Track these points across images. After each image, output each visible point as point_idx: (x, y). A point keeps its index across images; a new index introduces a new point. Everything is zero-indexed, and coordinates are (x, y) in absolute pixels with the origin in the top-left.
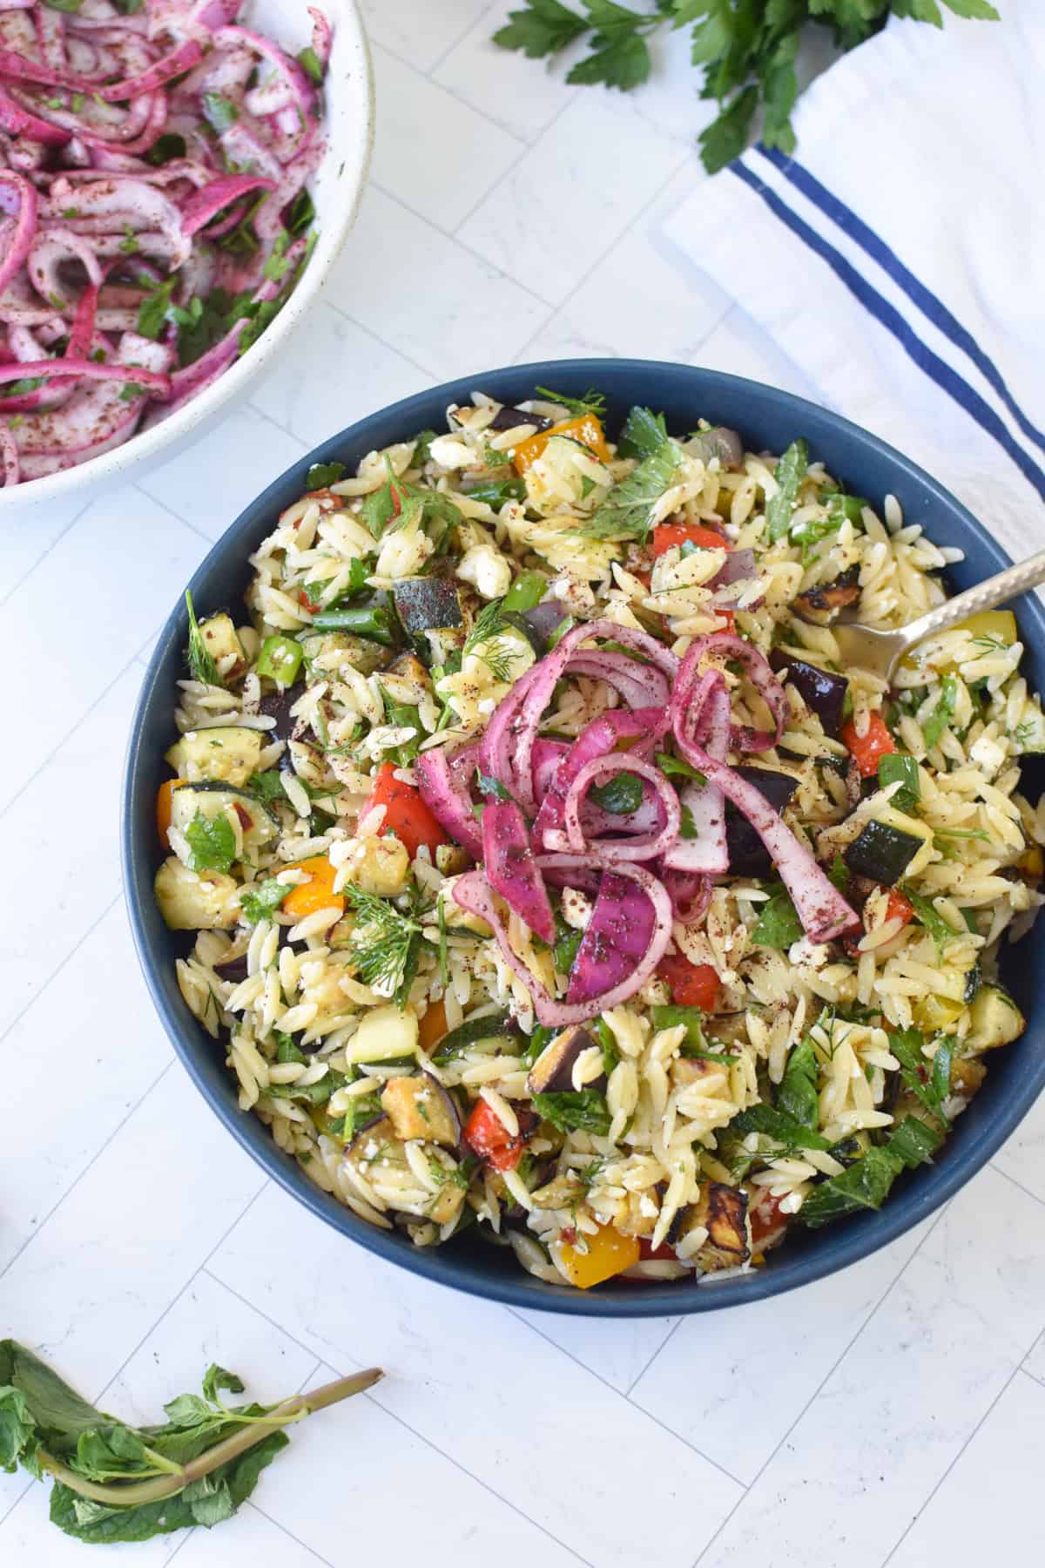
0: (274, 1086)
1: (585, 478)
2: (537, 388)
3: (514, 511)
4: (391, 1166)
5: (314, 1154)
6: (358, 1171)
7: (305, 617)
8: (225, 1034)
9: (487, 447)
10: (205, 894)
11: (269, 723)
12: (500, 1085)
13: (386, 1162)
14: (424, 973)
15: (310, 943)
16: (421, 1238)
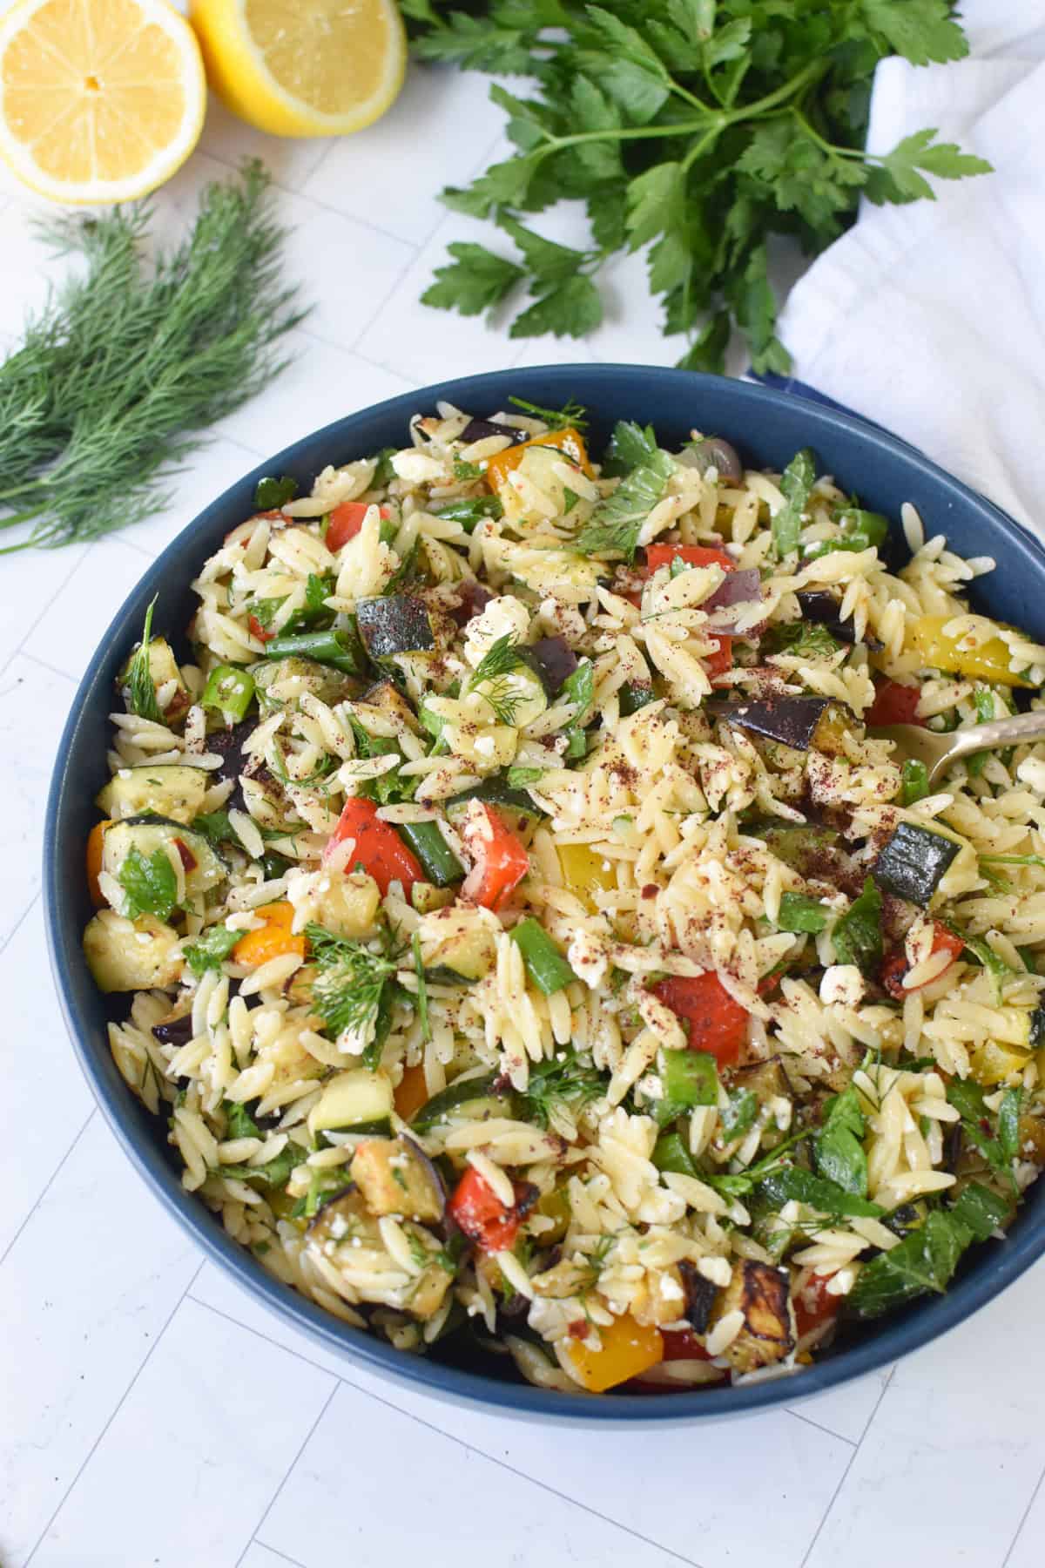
0: (225, 1166)
1: (567, 491)
2: (511, 399)
3: (490, 528)
4: (364, 1246)
5: (272, 1242)
6: (324, 1254)
7: (256, 646)
8: (167, 1108)
9: (457, 459)
10: (142, 946)
11: (216, 761)
12: (491, 1149)
13: (357, 1242)
14: (400, 1031)
15: (264, 997)
16: (403, 1339)
